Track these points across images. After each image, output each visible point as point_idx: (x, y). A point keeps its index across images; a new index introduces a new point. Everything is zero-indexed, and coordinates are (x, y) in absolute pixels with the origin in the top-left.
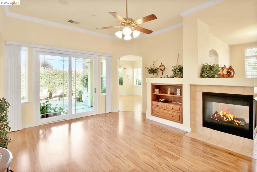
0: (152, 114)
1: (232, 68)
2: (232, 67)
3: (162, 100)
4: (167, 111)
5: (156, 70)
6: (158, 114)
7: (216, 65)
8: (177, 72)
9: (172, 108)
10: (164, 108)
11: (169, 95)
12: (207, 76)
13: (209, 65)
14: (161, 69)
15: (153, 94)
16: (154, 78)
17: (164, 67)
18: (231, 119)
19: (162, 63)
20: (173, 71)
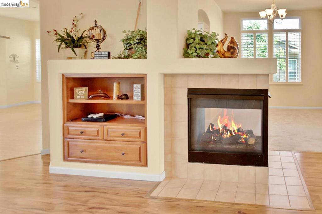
0: (67, 157)
1: (234, 42)
2: (234, 40)
3: (95, 116)
4: (109, 143)
5: (81, 38)
6: (84, 154)
7: (211, 34)
8: (134, 44)
9: (120, 134)
10: (101, 137)
11: (114, 101)
12: (196, 54)
13: (199, 33)
14: (94, 36)
15: (68, 103)
16: (75, 58)
17: (102, 33)
18: (234, 131)
19: (96, 22)
20: (123, 41)
